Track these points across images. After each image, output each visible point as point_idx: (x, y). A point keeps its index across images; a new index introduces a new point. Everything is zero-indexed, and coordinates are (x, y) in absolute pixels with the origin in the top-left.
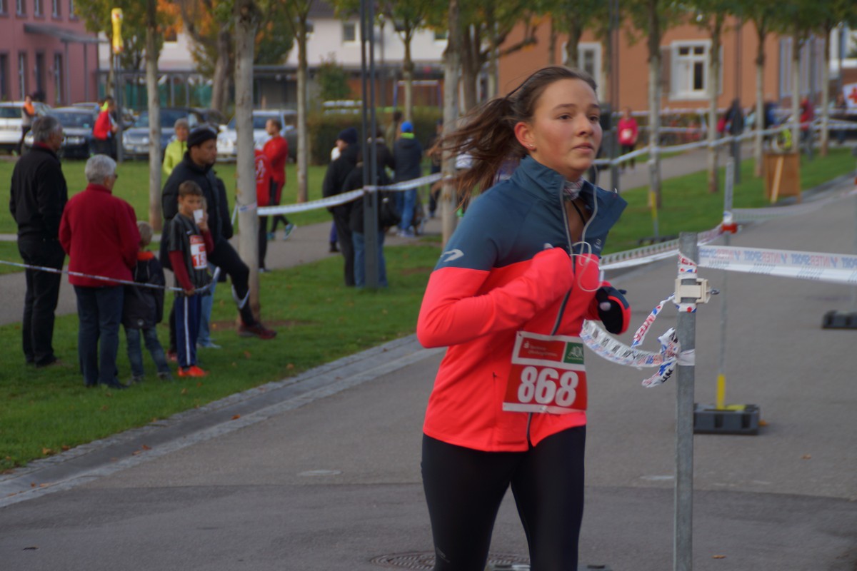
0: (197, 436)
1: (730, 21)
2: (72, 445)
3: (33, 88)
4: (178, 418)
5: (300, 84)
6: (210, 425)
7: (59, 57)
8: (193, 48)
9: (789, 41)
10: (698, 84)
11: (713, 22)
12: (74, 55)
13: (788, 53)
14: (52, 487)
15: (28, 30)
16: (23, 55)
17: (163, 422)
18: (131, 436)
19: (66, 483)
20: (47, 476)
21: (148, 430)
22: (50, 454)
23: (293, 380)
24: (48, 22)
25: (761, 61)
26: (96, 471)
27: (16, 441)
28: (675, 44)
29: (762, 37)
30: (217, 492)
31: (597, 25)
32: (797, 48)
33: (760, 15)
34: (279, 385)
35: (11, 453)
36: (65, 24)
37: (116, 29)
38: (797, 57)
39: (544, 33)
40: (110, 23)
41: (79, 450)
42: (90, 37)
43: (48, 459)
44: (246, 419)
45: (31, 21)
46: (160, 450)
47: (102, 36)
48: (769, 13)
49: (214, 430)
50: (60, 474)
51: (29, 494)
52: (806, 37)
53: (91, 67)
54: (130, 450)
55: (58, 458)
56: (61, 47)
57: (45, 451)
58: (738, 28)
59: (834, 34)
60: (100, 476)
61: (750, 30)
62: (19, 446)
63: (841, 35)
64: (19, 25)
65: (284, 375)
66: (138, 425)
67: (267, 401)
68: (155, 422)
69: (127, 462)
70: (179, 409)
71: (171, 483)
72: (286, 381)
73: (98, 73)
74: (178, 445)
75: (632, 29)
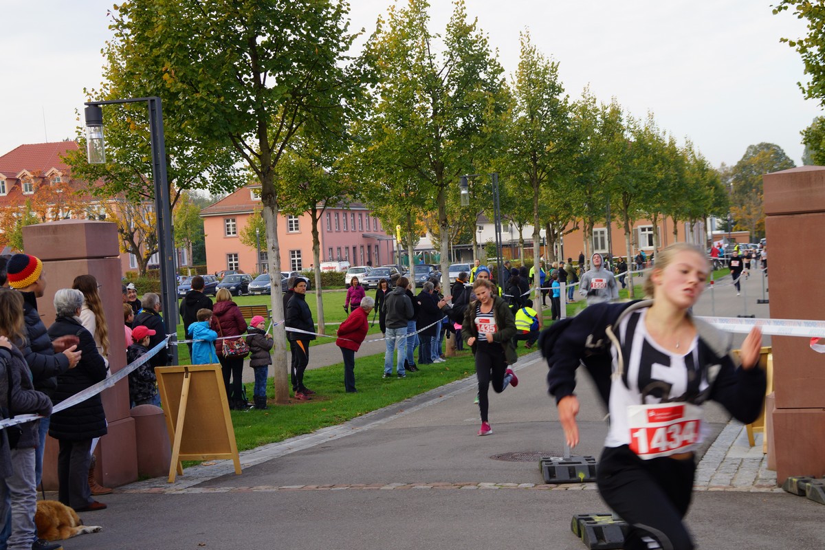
0: (423, 405)
1: (661, 216)
2: (370, 411)
3: (367, 260)
4: (416, 397)
5: (474, 251)
6: (430, 400)
7: (377, 246)
8: (432, 239)
9: (688, 223)
10: (651, 244)
11: (653, 217)
12: (383, 245)
13: (688, 229)
14: (359, 429)
15: (364, 236)
16: (362, 247)
17: (409, 399)
18: (395, 406)
19: (365, 428)
20: (358, 425)
21: (403, 403)
22: (360, 415)
23: (467, 379)
24: (372, 233)
25: (676, 233)
26: (379, 422)
27: (346, 410)
28: (640, 227)
29: (675, 223)
30: (428, 429)
31: (605, 220)
32: (692, 226)
33: (673, 213)
34: (461, 382)
35: (344, 415)
36: (379, 233)
37: (398, 233)
38: (692, 231)
39: (581, 225)
40: (396, 231)
41: (373, 413)
42: (389, 237)
43: (360, 417)
44: (445, 397)
45: (365, 233)
46: (407, 412)
47: (394, 237)
48: (677, 212)
49: (430, 403)
50: (364, 424)
51: (350, 433)
52: (695, 222)
53: (390, 250)
54: (394, 412)
55: (363, 417)
56: (378, 242)
57: (358, 414)
58: (665, 219)
59: (708, 219)
60: (380, 424)
61: (670, 219)
62: (348, 412)
63: (711, 220)
64: (361, 234)
65: (463, 377)
66: (398, 401)
67: (455, 389)
68: (406, 400)
69: (392, 417)
70: (416, 394)
71: (409, 426)
72: (464, 380)
73: (393, 252)
74: (415, 409)
75: (620, 221)
